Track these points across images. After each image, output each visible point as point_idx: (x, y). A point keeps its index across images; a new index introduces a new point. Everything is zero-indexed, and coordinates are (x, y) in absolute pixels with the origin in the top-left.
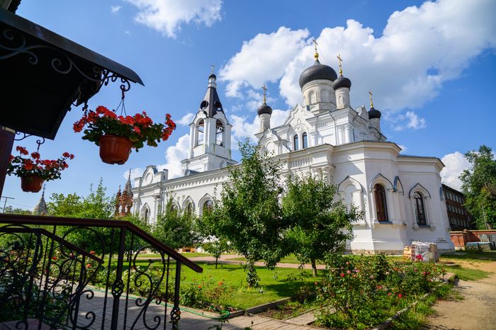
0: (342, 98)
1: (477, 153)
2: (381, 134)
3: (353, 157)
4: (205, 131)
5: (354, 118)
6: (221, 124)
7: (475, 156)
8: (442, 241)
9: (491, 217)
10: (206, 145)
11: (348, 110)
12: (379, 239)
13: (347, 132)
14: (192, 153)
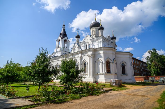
0: (100, 33)
1: (152, 50)
2: (115, 45)
3: (100, 52)
4: (60, 43)
5: (104, 39)
6: (66, 41)
7: (151, 52)
8: (130, 79)
9: (155, 72)
10: (61, 48)
11: (102, 37)
12: (106, 78)
13: (102, 44)
14: (57, 50)
